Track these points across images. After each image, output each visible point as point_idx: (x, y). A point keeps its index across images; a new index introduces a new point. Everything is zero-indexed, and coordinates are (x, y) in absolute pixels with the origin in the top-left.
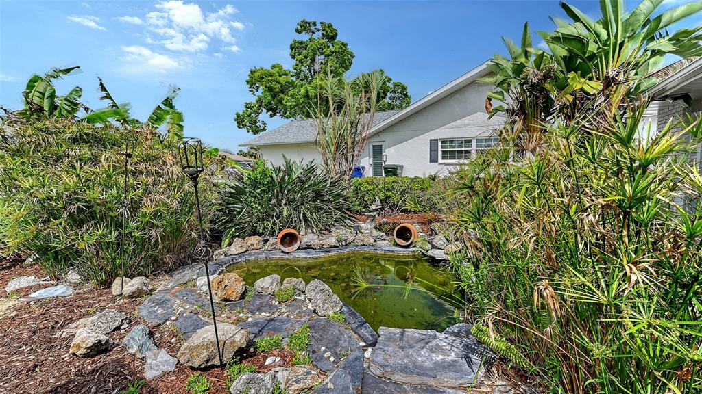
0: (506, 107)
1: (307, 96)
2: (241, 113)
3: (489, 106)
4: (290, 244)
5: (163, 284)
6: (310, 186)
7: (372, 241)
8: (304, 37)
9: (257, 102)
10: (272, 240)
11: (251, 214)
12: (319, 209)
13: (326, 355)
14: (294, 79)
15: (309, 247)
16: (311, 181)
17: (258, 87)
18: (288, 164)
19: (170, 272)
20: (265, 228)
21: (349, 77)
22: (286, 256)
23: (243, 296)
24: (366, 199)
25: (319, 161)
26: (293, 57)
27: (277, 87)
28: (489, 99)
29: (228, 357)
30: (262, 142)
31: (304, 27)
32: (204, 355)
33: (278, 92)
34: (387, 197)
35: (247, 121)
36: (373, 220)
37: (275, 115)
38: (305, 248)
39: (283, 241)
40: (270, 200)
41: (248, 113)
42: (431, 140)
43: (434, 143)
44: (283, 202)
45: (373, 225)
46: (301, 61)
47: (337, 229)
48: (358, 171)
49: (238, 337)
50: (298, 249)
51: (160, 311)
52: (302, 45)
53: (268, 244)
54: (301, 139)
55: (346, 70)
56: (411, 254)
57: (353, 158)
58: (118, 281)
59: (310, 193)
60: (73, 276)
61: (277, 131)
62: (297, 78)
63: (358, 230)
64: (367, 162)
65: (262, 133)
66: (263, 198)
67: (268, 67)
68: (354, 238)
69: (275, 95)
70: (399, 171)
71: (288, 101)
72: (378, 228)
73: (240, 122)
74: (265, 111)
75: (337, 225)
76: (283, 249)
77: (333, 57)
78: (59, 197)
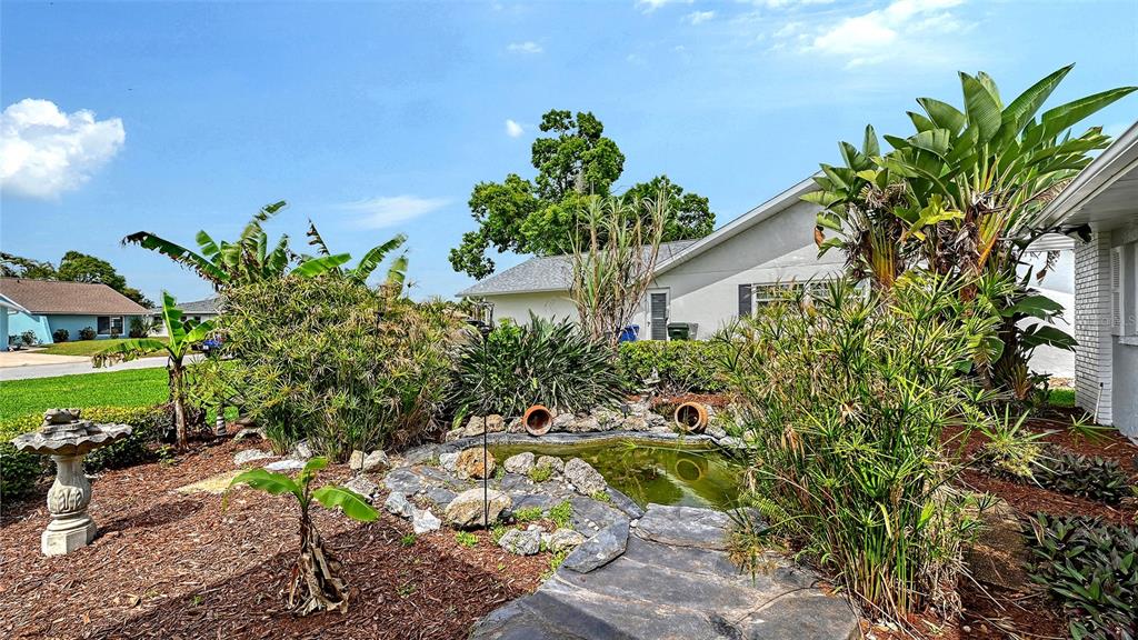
0: (843, 239)
1: (555, 221)
2: (458, 248)
3: (819, 238)
4: (539, 425)
5: (397, 463)
6: (564, 351)
7: (645, 425)
8: (553, 135)
9: (481, 231)
10: (518, 420)
11: (487, 386)
12: (575, 382)
13: (590, 525)
14: (536, 196)
15: (563, 429)
16: (566, 346)
17: (484, 210)
18: (535, 321)
19: (402, 450)
20: (506, 406)
21: (618, 188)
22: (534, 441)
23: (493, 474)
24: (639, 371)
25: (575, 317)
26: (537, 165)
27: (511, 208)
28: (821, 229)
29: (493, 517)
30: (490, 290)
31: (553, 120)
32: (471, 513)
33: (512, 217)
34: (669, 369)
35: (468, 260)
36: (647, 399)
37: (506, 249)
38: (558, 431)
39: (531, 421)
40: (514, 369)
41: (469, 248)
42: (740, 286)
43: (744, 290)
44: (531, 372)
45: (648, 405)
46: (548, 171)
47: (598, 410)
48: (630, 333)
49: (501, 499)
50: (549, 432)
51: (406, 485)
52: (551, 148)
53: (511, 424)
54: (546, 285)
55: (613, 180)
56: (697, 443)
57: (622, 314)
58: (356, 454)
59: (564, 361)
60: (303, 449)
61: (510, 273)
62: (541, 197)
63: (627, 411)
64: (642, 319)
65: (489, 277)
66: (504, 366)
67: (501, 181)
68: (621, 421)
69: (508, 222)
70: (691, 333)
71: (527, 229)
72: (655, 410)
73: (457, 262)
74: (491, 243)
75: (600, 406)
76: (531, 431)
77: (594, 164)
78: (307, 359)
